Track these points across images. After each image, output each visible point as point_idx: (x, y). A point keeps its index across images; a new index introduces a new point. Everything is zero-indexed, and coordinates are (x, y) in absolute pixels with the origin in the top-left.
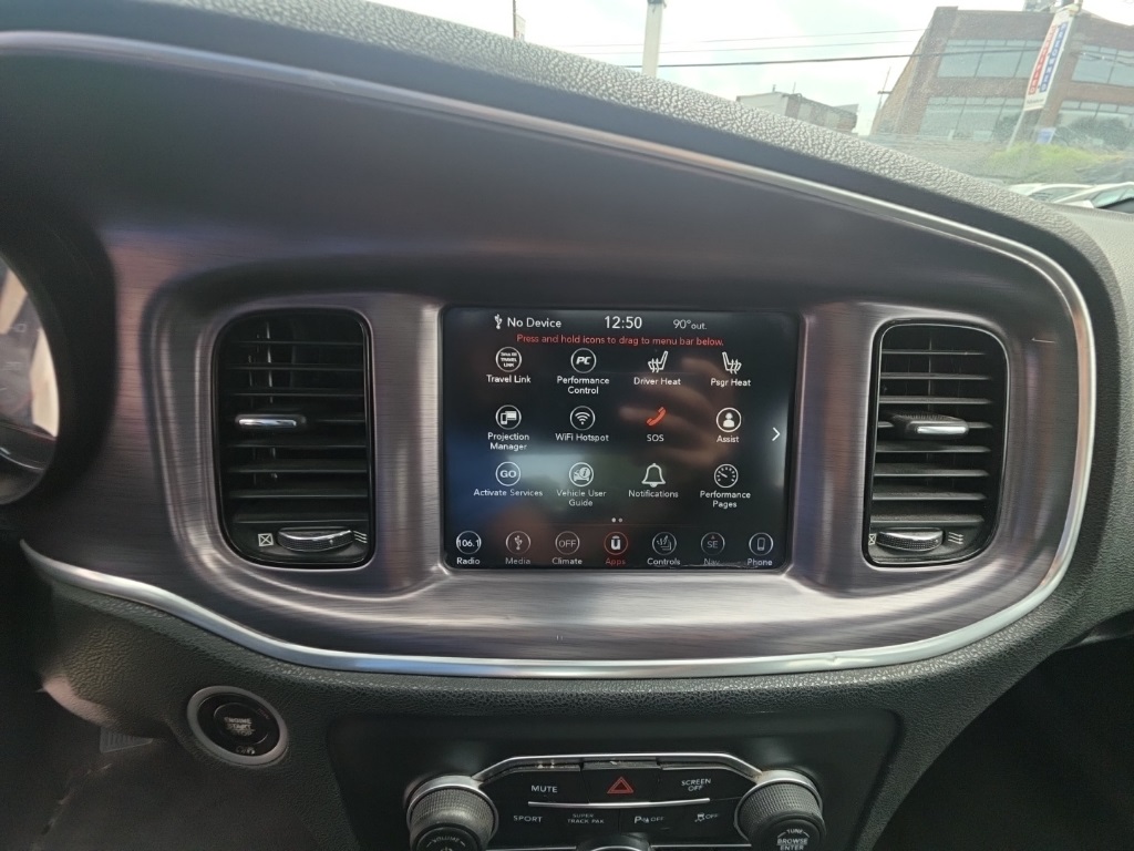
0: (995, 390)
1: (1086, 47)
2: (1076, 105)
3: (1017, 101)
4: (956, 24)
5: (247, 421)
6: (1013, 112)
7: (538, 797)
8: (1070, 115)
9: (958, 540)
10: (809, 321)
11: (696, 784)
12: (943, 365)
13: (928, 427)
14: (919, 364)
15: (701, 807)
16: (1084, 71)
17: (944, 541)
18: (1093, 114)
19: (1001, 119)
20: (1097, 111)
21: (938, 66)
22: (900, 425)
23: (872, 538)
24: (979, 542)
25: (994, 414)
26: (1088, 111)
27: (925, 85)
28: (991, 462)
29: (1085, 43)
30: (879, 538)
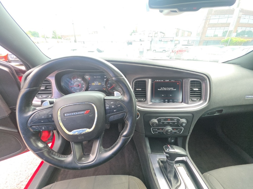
0: (201, 86)
1: (242, 16)
2: (241, 28)
3: (228, 28)
4: (213, 12)
5: (137, 89)
6: (227, 30)
7: (162, 121)
8: (240, 30)
9: (198, 100)
10: (184, 80)
11: (175, 120)
12: (197, 84)
13: (195, 89)
14: (194, 84)
15: (176, 122)
16: (242, 21)
17: (197, 100)
18: (245, 30)
19: (224, 31)
20: (246, 29)
21: (209, 21)
22: (192, 89)
23: (190, 100)
24: (200, 100)
25: (201, 88)
26: (244, 29)
27: (207, 25)
28: (201, 93)
29: (242, 15)
30: (191, 100)
